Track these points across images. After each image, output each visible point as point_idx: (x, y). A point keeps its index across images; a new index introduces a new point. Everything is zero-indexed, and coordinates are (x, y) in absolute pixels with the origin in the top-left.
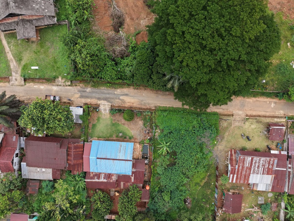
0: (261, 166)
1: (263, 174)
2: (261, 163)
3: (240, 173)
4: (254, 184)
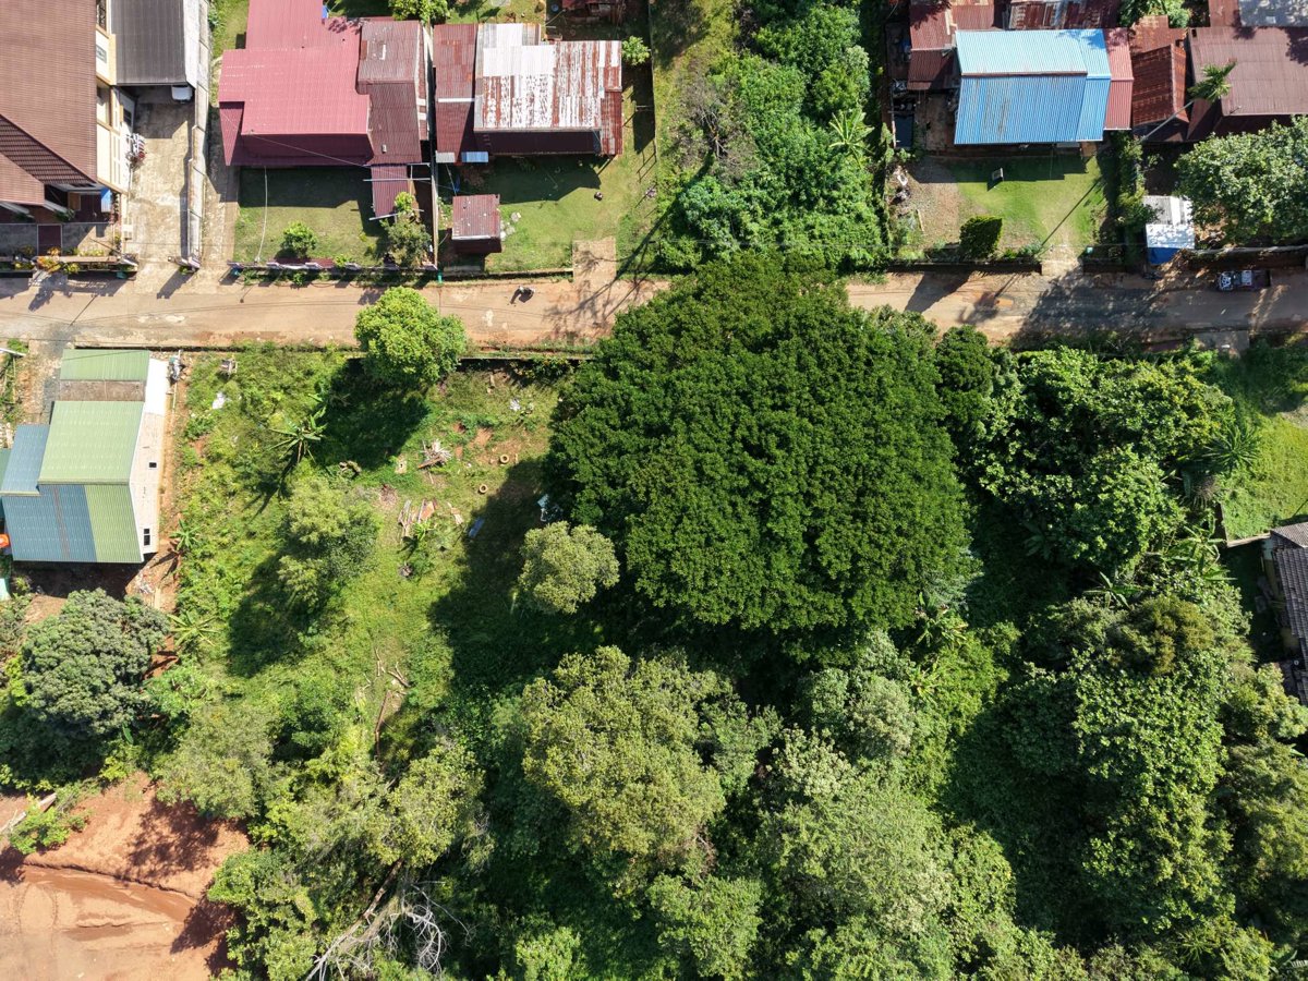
0: (524, 101)
1: (512, 78)
2: (525, 113)
3: (589, 74)
4: (537, 43)
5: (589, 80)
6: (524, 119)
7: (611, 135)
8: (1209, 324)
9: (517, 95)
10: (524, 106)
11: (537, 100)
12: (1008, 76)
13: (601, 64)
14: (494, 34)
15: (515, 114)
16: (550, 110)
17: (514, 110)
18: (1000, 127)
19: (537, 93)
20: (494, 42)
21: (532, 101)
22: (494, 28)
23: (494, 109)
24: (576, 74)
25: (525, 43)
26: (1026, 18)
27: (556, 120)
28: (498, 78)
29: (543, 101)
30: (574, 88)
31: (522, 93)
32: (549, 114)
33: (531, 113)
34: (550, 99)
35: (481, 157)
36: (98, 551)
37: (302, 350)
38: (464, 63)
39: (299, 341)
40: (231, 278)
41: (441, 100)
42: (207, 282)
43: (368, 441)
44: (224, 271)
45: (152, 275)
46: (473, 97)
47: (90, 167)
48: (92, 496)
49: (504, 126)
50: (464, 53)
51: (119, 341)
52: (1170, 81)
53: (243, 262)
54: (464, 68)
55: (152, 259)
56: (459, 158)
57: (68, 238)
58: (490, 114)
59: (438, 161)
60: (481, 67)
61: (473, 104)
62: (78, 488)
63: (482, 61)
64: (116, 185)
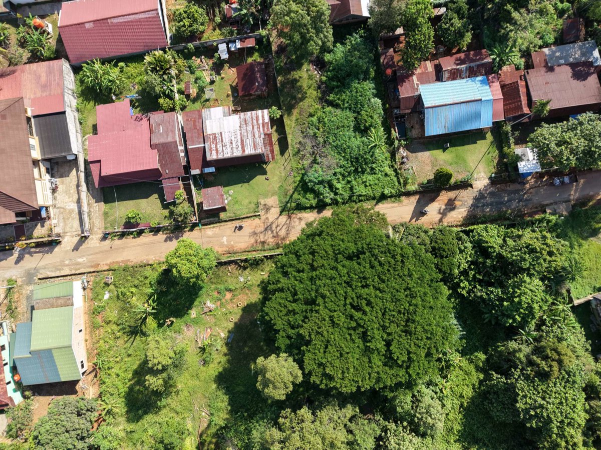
0: (228, 144)
1: (221, 133)
2: (229, 149)
3: (256, 127)
4: (230, 115)
5: (256, 130)
6: (229, 152)
7: (269, 153)
8: (552, 201)
9: (224, 141)
10: (228, 146)
11: (234, 142)
12: (446, 105)
13: (261, 122)
14: (210, 114)
15: (224, 150)
16: (240, 146)
17: (224, 148)
18: (445, 127)
19: (233, 139)
20: (210, 117)
21: (231, 143)
22: (210, 110)
23: (214, 149)
24: (250, 128)
25: (225, 116)
26: (450, 76)
27: (244, 151)
28: (215, 134)
29: (237, 142)
30: (250, 134)
31: (226, 140)
32: (240, 149)
33: (232, 148)
34: (240, 141)
35: (212, 170)
36: (61, 377)
37: (141, 266)
38: (198, 128)
39: (139, 263)
40: (104, 238)
41: (190, 147)
42: (94, 241)
43: (177, 305)
44: (101, 235)
45: (69, 242)
46: (204, 143)
47: (35, 203)
48: (55, 354)
49: (220, 157)
50: (197, 124)
51: (58, 274)
52: (520, 97)
53: (109, 230)
54: (198, 131)
55: (68, 234)
56: (202, 171)
57: (28, 230)
58: (213, 152)
59: (192, 174)
60: (206, 129)
61: (204, 147)
62: (49, 351)
63: (206, 127)
64: (47, 204)
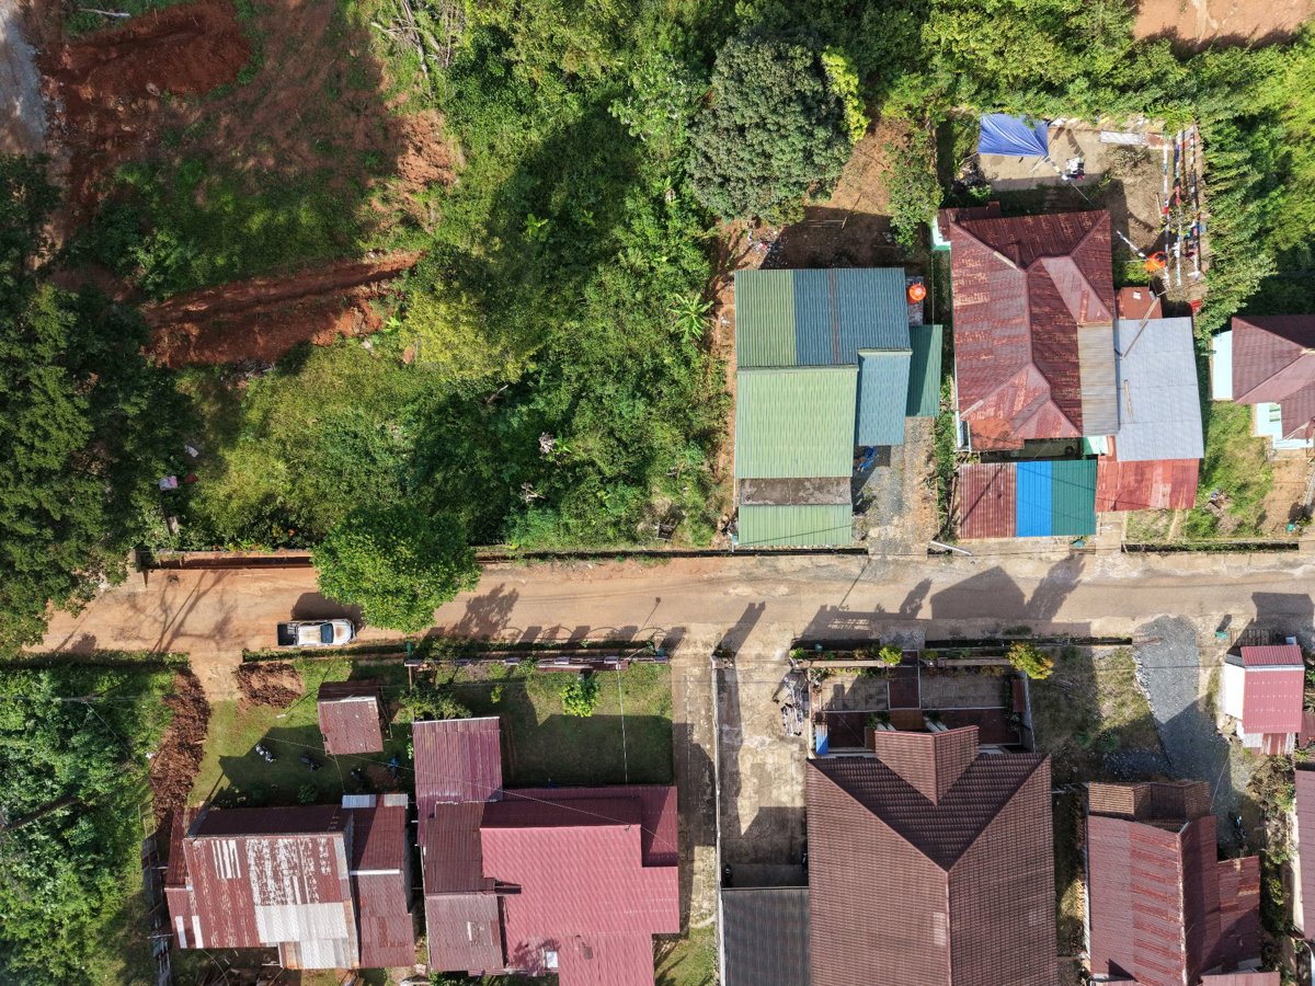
0: (285, 872)
1: (305, 901)
2: (282, 855)
4: (282, 944)
6: (282, 849)
9: (295, 879)
10: (284, 866)
11: (269, 873)
13: (196, 919)
14: (337, 955)
15: (294, 856)
16: (251, 861)
17: (296, 861)
19: (271, 882)
20: (335, 946)
21: (275, 873)
22: (339, 962)
24: (226, 904)
25: (297, 945)
27: (241, 848)
28: (323, 900)
29: (262, 873)
31: (290, 882)
32: (251, 855)
33: (274, 857)
34: (253, 876)
35: (351, 801)
36: (791, 283)
38: (374, 919)
41: (397, 872)
46: (354, 880)
48: (789, 352)
49: (306, 838)
50: (375, 930)
54: (373, 913)
56: (379, 802)
57: (881, 692)
58: (326, 855)
59: (407, 796)
60: (347, 915)
61: (354, 863)
62: (803, 362)
63: (348, 922)
